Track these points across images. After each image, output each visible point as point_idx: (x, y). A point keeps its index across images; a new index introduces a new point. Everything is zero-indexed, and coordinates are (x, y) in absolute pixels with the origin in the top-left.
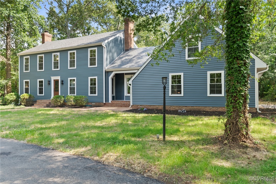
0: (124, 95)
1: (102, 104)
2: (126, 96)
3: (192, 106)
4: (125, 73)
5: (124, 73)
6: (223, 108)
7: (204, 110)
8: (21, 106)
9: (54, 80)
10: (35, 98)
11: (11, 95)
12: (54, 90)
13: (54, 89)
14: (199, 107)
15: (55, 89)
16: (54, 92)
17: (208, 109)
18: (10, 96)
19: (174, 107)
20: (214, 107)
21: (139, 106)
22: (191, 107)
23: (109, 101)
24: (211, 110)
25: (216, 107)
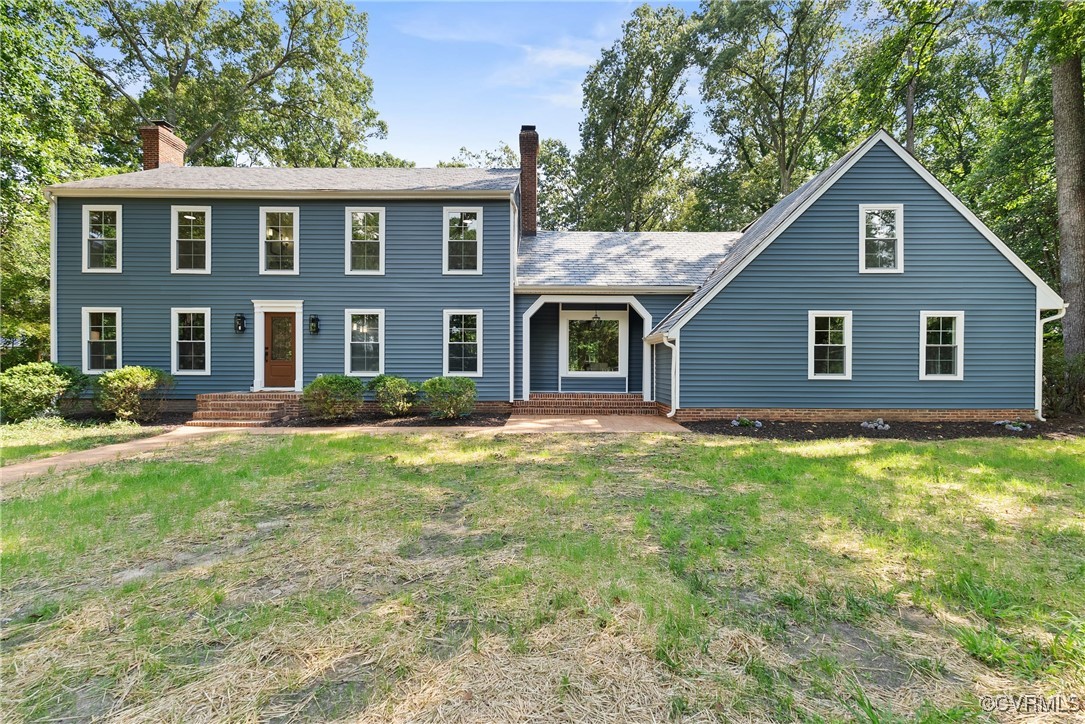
0: (558, 376)
1: (501, 405)
2: (563, 379)
3: (874, 410)
4: (563, 304)
5: (558, 304)
6: (959, 413)
7: (909, 418)
8: (119, 422)
9: (265, 313)
10: (177, 385)
11: (36, 372)
12: (266, 354)
13: (266, 348)
14: (896, 410)
15: (269, 351)
16: (266, 361)
17: (917, 416)
18: (32, 377)
19: (820, 414)
20: (934, 410)
21: (702, 413)
22: (870, 412)
23: (521, 396)
24: (926, 420)
25: (940, 410)
